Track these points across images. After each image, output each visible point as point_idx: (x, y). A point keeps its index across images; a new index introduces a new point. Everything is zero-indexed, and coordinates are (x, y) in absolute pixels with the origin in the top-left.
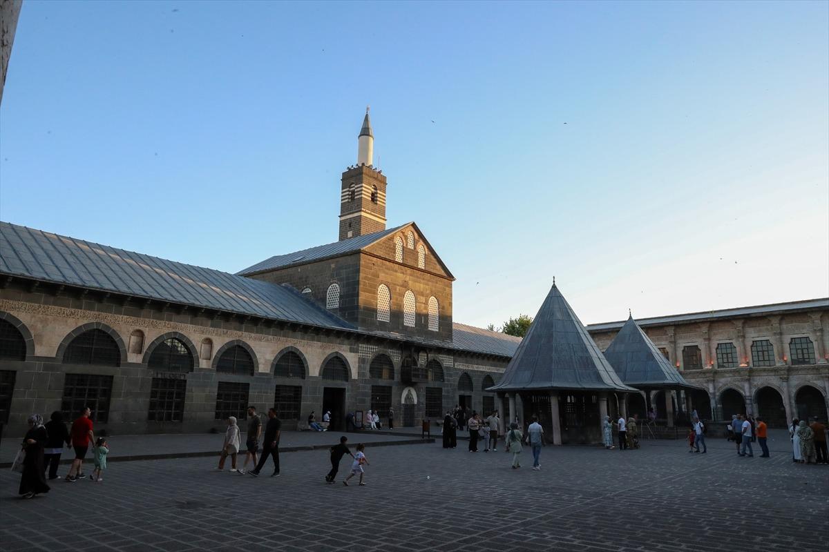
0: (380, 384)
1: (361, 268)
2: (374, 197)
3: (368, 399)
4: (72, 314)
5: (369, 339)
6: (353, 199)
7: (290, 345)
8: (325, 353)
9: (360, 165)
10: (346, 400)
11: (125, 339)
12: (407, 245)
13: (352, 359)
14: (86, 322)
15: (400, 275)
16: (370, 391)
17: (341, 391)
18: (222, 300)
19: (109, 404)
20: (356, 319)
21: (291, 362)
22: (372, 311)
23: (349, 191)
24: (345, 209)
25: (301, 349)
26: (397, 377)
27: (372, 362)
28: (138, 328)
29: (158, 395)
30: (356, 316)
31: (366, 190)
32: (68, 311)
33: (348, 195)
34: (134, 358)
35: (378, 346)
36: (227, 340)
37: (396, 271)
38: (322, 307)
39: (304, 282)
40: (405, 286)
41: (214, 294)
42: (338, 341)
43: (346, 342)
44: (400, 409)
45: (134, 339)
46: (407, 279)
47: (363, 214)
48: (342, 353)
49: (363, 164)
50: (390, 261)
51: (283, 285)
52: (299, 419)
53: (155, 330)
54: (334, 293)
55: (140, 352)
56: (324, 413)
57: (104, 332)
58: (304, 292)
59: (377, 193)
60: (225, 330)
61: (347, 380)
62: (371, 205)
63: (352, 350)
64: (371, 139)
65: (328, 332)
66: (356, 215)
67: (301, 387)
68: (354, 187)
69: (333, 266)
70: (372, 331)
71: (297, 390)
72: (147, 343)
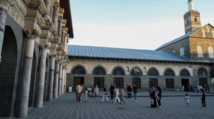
0: (202, 77)
1: (190, 42)
2: (196, 20)
3: (198, 82)
4: (113, 64)
5: (196, 63)
6: (188, 22)
7: (168, 67)
8: (180, 69)
9: (189, 11)
10: (190, 82)
11: (125, 69)
12: (207, 32)
13: (190, 70)
14: (116, 66)
15: (206, 42)
16: (199, 79)
17: (188, 80)
18: (148, 57)
19: (123, 84)
20: (190, 58)
21: (169, 72)
22: (196, 54)
23: (187, 20)
24: (186, 26)
25: (172, 68)
26: (209, 75)
27: (198, 70)
28: (127, 66)
29: (134, 82)
30: (190, 57)
31: (192, 18)
32: (112, 64)
33: (187, 21)
34: (127, 73)
35: (199, 65)
36: (150, 67)
37: (204, 41)
38: (179, 56)
39: (173, 49)
40: (208, 45)
41: (146, 56)
42: (184, 65)
43: (187, 65)
44: (211, 85)
45: (127, 69)
46: (209, 43)
47: (192, 26)
48: (186, 68)
49: (190, 11)
50: (201, 38)
51: (167, 51)
52: (174, 88)
53: (131, 66)
54: (182, 51)
55: (129, 72)
56: (182, 86)
57: (120, 68)
58: (173, 52)
59: (197, 18)
60: (149, 65)
61: (189, 76)
62: (195, 22)
63: (190, 67)
64: (192, 2)
65: (180, 63)
66: (190, 27)
67: (174, 79)
68: (188, 18)
69: (181, 43)
70: (197, 60)
71: (173, 80)
72: (130, 70)
